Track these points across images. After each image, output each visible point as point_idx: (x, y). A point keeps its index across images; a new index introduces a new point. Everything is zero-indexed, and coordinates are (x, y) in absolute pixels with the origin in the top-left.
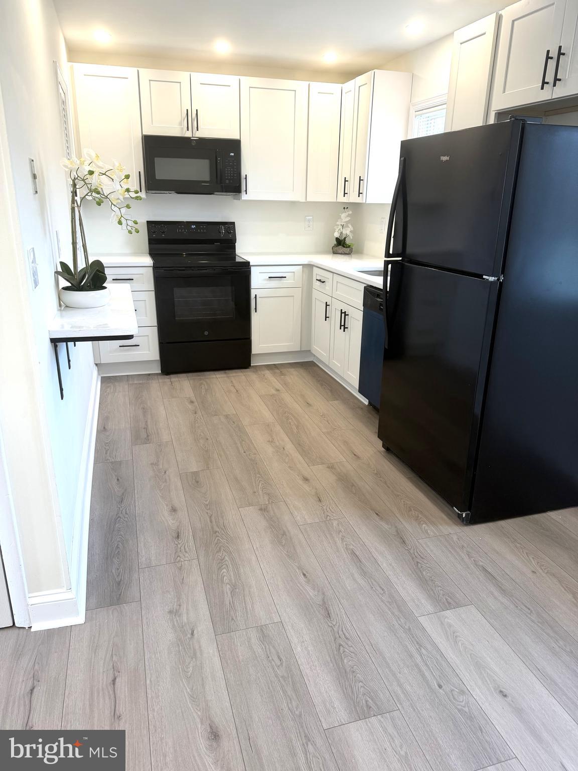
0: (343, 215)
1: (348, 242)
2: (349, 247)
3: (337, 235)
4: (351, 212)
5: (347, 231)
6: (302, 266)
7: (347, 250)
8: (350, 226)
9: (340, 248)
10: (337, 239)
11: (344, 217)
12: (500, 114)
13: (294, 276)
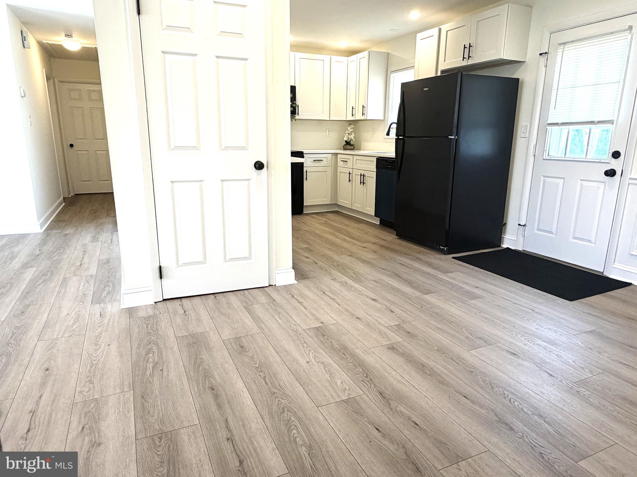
0: (349, 128)
1: (352, 143)
2: (352, 145)
3: (345, 139)
4: (353, 126)
5: (352, 137)
6: (331, 154)
7: (352, 147)
8: (353, 134)
9: (348, 147)
10: (346, 141)
11: (350, 129)
12: (443, 72)
13: (327, 159)
